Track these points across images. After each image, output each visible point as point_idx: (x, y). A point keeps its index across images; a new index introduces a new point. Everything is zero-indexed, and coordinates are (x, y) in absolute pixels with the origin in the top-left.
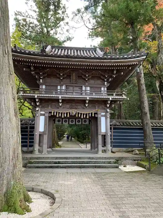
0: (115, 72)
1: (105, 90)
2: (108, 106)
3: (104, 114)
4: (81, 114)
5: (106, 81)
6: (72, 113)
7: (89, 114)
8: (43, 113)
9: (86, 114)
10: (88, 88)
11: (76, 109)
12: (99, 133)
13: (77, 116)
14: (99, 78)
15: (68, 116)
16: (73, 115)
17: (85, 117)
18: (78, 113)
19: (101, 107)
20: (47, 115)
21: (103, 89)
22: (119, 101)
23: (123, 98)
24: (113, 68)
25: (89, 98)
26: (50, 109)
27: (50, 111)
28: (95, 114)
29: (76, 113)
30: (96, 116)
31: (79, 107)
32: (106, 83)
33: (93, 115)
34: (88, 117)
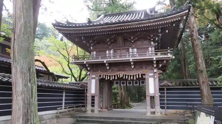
0: (160, 31)
1: (152, 50)
2: (155, 66)
3: (152, 74)
4: (128, 76)
5: (152, 41)
6: (119, 75)
7: (136, 75)
8: (94, 76)
9: (133, 76)
10: (135, 50)
11: (124, 71)
12: (147, 95)
13: (124, 78)
14: (145, 39)
15: (116, 78)
16: (120, 77)
17: (132, 78)
18: (126, 75)
19: (148, 68)
20: (97, 78)
21: (150, 49)
22: (165, 60)
23: (168, 56)
24: (158, 27)
25: (132, 59)
26: (99, 73)
27: (100, 75)
28: (142, 75)
29: (123, 75)
30: (144, 77)
31: (126, 69)
32: (152, 42)
33: (140, 77)
34: (135, 79)
